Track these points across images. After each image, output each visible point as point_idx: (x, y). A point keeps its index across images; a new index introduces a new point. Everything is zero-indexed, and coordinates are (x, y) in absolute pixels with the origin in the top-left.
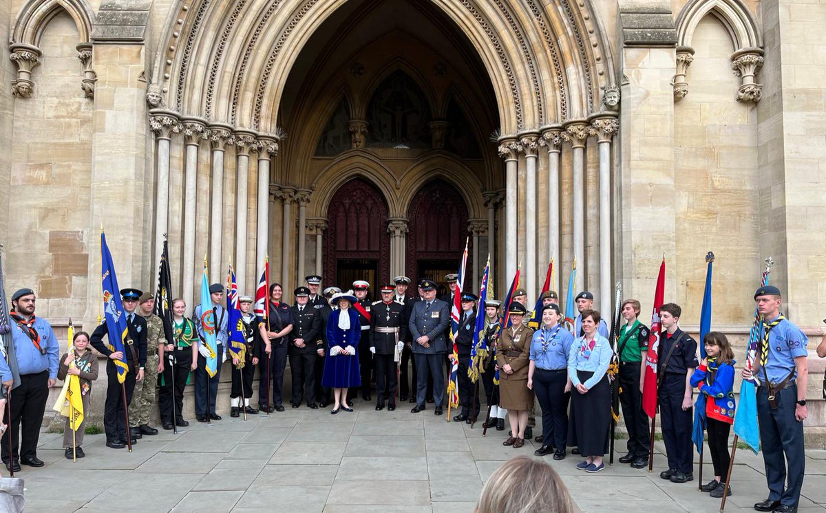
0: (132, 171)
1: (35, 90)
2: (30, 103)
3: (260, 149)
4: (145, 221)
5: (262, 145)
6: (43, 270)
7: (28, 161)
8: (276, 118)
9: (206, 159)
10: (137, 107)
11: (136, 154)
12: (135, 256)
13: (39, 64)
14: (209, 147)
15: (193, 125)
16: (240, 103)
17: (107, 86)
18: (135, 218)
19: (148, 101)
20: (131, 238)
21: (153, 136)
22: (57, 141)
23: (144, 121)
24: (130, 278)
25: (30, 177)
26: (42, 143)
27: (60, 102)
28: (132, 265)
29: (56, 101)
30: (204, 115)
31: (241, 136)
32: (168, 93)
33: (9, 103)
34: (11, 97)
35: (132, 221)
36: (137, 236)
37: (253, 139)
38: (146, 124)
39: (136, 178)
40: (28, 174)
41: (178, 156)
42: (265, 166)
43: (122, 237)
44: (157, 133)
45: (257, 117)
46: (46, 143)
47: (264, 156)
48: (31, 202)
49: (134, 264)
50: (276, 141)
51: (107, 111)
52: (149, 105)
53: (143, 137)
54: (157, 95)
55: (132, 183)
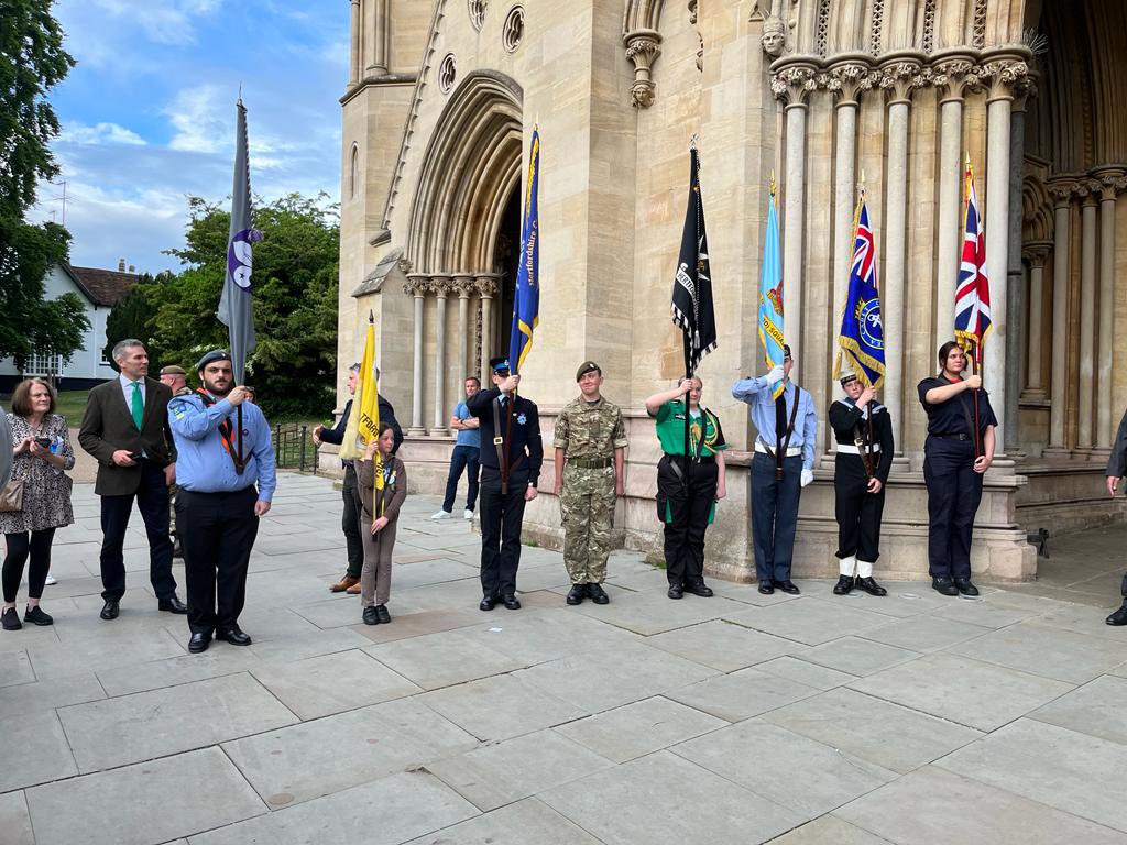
0: (742, 171)
1: (656, 91)
2: (651, 111)
3: (987, 82)
4: (762, 248)
5: (988, 73)
6: (665, 339)
7: (651, 194)
8: (1022, 10)
9: (875, 126)
10: (748, 66)
11: (748, 142)
12: (747, 306)
13: (659, 54)
14: (881, 103)
15: (842, 71)
16: (939, 6)
17: (713, 49)
18: (745, 245)
19: (765, 51)
20: (740, 278)
21: (779, 107)
22: (678, 155)
23: (760, 85)
24: (740, 341)
25: (653, 213)
26: (663, 164)
27: (680, 99)
28: (742, 321)
29: (676, 97)
30: (866, 45)
31: (942, 66)
32: (796, 27)
33: (629, 118)
34: (631, 111)
35: (741, 251)
36: (750, 273)
37: (969, 65)
38: (764, 88)
39: (746, 180)
40: (650, 211)
41: (824, 132)
42: (1000, 114)
43: (728, 279)
44: (783, 99)
45: (980, 22)
46: (667, 162)
47: (997, 92)
48: (654, 249)
49: (745, 319)
50: (1023, 56)
51: (713, 88)
52: (769, 57)
53: (758, 112)
54: (774, 34)
55: (741, 190)
